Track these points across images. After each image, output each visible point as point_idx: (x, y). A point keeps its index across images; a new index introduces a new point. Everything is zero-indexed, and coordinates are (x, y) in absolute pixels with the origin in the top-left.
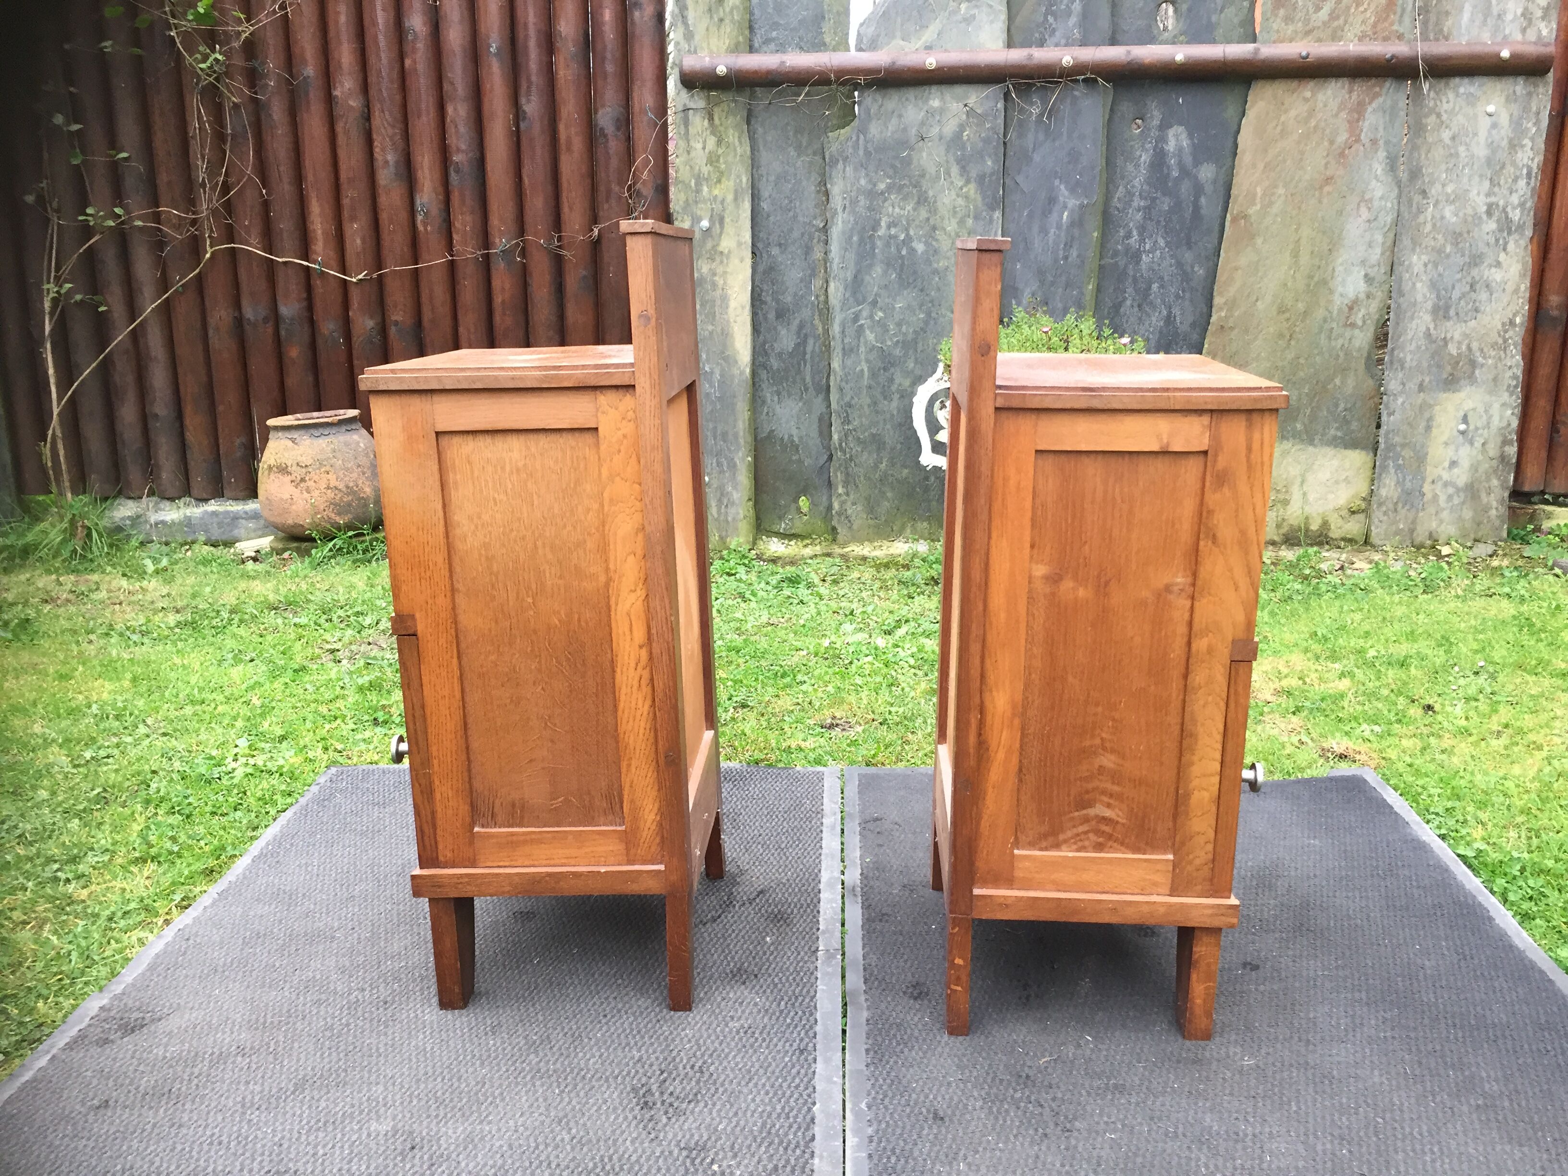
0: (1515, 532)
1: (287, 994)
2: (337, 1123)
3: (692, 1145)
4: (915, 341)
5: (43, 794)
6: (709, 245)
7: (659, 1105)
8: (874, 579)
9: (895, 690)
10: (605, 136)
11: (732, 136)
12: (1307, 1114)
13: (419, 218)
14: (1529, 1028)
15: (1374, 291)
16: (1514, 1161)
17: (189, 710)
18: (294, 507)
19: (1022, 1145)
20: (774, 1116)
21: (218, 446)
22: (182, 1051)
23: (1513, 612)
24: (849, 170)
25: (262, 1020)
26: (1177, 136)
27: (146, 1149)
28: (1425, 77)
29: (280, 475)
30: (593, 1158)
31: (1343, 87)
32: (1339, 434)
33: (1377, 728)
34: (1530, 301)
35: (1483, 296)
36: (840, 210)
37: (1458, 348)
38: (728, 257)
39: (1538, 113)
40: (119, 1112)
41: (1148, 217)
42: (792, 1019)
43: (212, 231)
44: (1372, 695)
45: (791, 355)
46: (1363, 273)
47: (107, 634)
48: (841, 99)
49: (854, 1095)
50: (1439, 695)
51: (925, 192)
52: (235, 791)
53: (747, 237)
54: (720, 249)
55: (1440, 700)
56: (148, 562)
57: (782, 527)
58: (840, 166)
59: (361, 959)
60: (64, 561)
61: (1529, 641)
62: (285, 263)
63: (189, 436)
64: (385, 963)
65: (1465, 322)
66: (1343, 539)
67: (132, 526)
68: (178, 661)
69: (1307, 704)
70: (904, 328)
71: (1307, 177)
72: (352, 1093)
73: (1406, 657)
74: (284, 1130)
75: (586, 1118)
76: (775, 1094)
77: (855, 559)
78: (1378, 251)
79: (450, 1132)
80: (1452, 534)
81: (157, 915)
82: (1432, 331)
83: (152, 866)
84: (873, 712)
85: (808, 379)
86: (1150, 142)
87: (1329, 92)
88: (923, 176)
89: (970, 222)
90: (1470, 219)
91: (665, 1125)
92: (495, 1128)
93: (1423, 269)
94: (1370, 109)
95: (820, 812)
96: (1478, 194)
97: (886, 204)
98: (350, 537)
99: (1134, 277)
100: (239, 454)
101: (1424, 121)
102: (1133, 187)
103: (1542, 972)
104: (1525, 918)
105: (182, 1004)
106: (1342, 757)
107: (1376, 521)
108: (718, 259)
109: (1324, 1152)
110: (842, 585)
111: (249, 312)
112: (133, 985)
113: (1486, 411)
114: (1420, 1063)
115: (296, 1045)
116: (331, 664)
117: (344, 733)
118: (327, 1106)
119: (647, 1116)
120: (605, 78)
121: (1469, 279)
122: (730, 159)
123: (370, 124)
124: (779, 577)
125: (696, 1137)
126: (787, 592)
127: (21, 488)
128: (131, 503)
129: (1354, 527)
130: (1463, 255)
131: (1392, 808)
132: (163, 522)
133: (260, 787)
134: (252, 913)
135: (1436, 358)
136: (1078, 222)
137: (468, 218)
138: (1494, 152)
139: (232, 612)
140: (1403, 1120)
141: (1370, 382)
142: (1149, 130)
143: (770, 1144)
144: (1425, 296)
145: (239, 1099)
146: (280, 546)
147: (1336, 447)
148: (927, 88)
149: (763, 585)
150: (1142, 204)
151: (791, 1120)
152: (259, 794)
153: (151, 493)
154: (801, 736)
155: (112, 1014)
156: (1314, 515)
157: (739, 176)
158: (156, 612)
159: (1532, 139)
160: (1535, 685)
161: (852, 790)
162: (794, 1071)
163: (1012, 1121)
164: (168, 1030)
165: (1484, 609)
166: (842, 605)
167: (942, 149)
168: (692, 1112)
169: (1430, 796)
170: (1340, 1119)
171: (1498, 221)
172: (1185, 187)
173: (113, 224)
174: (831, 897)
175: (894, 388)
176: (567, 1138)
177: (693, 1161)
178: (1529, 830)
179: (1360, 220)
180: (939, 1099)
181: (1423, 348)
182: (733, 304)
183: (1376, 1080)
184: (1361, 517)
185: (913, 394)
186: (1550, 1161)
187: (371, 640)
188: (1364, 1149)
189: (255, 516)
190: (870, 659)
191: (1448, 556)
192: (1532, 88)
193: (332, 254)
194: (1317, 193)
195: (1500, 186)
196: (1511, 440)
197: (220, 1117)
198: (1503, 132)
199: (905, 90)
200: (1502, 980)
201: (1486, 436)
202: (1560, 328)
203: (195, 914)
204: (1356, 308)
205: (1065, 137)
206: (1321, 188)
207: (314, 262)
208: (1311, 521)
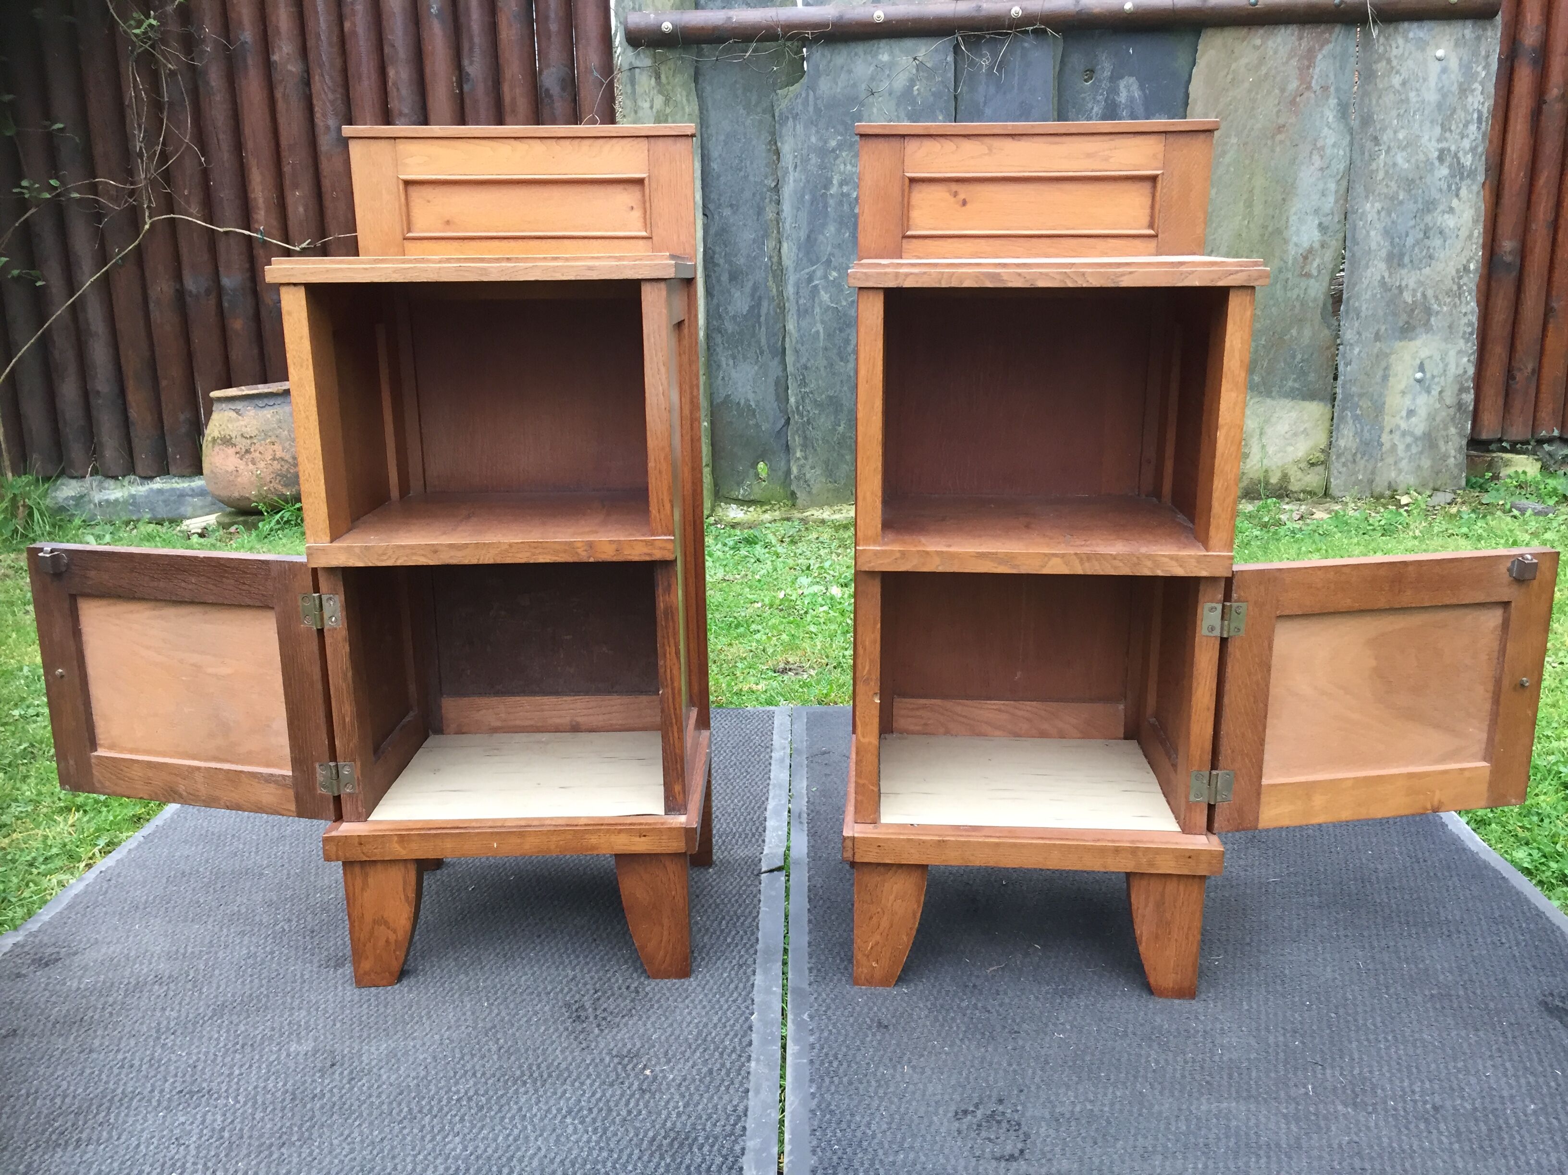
0: (1474, 480)
1: (209, 927)
2: (256, 1045)
3: (625, 1052)
7: (591, 1019)
8: (833, 538)
10: (550, 96)
11: (680, 95)
12: (1259, 1012)
14: (1483, 922)
15: (1328, 240)
16: (1470, 1044)
18: (239, 479)
19: (968, 1048)
20: (710, 1025)
21: (162, 423)
22: (97, 982)
24: (800, 128)
25: (182, 951)
26: (1128, 87)
27: (52, 1074)
28: (1374, 22)
29: (223, 447)
30: (520, 1067)
31: (1293, 35)
32: (1297, 385)
34: (1484, 247)
36: (791, 169)
37: (1414, 296)
39: (1487, 56)
40: (26, 1040)
42: (734, 938)
43: (150, 201)
45: (745, 317)
46: (1317, 222)
48: (789, 54)
49: (795, 1003)
53: (698, 197)
56: (91, 539)
57: (741, 493)
58: (790, 123)
59: (289, 893)
60: (6, 540)
62: (226, 233)
63: (133, 413)
64: (314, 895)
65: (1420, 269)
66: (1304, 491)
67: (76, 506)
71: (1259, 126)
72: (273, 1017)
74: (199, 1053)
75: (514, 1029)
77: (814, 521)
78: (1331, 199)
80: (1411, 483)
81: (79, 859)
82: (1387, 280)
84: (827, 657)
85: (763, 341)
86: (1102, 94)
87: (1279, 39)
91: (598, 1036)
92: (419, 1043)
93: (1376, 217)
94: (1320, 57)
95: (769, 748)
96: (1430, 140)
97: (838, 162)
98: (299, 509)
100: (184, 430)
101: (1374, 67)
103: (1495, 871)
104: (1480, 824)
105: (100, 939)
107: (1335, 472)
109: (1277, 1045)
110: (800, 544)
111: (190, 284)
112: (50, 923)
113: (1442, 359)
114: (1373, 958)
115: (217, 972)
118: (246, 1030)
119: (580, 1028)
120: (549, 38)
121: (1422, 226)
122: (678, 118)
123: (310, 90)
124: (735, 537)
125: (629, 1046)
128: (74, 483)
129: (1313, 479)
130: (1416, 202)
132: (107, 501)
134: (178, 854)
135: (1392, 307)
138: (1444, 96)
140: (1357, 1013)
141: (1327, 332)
142: (1100, 81)
143: (705, 1050)
144: (1379, 244)
145: (154, 1025)
146: (227, 520)
147: (1293, 398)
148: (875, 42)
149: (720, 546)
151: (728, 1028)
153: (95, 472)
155: (26, 949)
156: (1274, 468)
159: (1482, 83)
161: (801, 727)
162: (732, 985)
163: (958, 1027)
164: (83, 963)
165: (1442, 546)
166: (800, 561)
167: (892, 105)
168: (626, 1025)
170: (1293, 1016)
171: (1450, 167)
173: (48, 196)
174: (777, 824)
175: (850, 348)
176: (494, 1048)
177: (624, 1068)
179: (1313, 168)
180: (884, 1010)
181: (1379, 296)
183: (1329, 975)
184: (1320, 469)
186: (1506, 1044)
189: (202, 493)
190: (826, 608)
191: (1407, 505)
192: (1481, 32)
193: (274, 223)
194: (1269, 142)
195: (1451, 131)
196: (1469, 387)
197: (132, 1042)
198: (1453, 76)
199: (853, 45)
200: (1455, 879)
201: (1443, 384)
202: (1514, 274)
203: (119, 857)
204: (1310, 257)
205: (1016, 91)
206: (1273, 137)
207: (256, 231)
208: (1270, 474)
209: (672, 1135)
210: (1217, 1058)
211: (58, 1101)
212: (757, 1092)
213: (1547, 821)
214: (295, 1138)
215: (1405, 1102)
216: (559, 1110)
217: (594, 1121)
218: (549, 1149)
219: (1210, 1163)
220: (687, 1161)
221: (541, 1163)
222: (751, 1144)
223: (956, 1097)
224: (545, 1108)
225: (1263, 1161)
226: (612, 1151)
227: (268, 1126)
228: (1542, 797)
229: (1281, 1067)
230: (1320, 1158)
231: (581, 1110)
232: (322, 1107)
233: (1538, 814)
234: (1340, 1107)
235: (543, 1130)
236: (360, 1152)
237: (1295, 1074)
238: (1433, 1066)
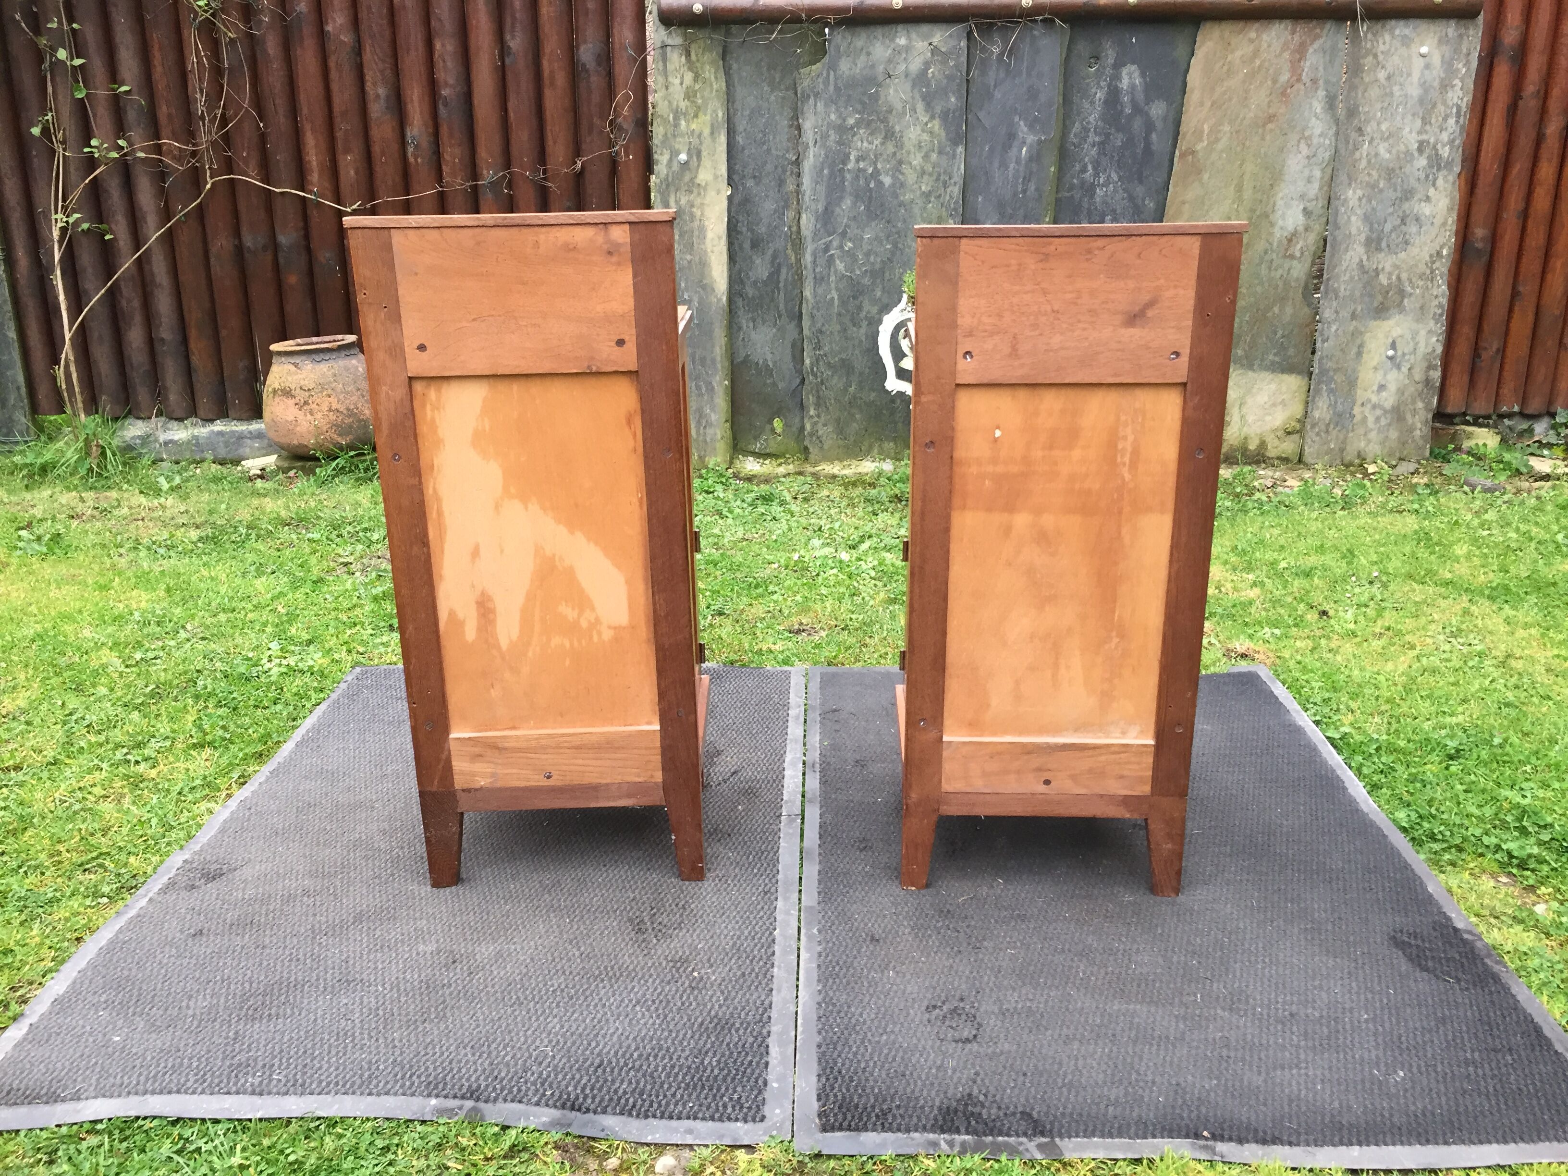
0: (1437, 451)
2: (391, 946)
3: (677, 958)
4: (882, 271)
5: (102, 690)
6: (687, 178)
7: (650, 931)
8: (842, 496)
9: (858, 600)
10: (587, 71)
11: (709, 72)
13: (410, 150)
15: (1312, 224)
16: (1327, 968)
17: (222, 617)
18: (298, 429)
19: (940, 959)
20: (743, 938)
21: (222, 368)
22: (257, 894)
23: (1416, 527)
24: (820, 106)
25: (320, 870)
26: (1130, 74)
27: (238, 965)
28: (1363, 20)
29: (284, 398)
30: (598, 968)
31: (1286, 29)
32: (1277, 359)
33: (1277, 632)
34: (1457, 233)
35: (1413, 229)
36: (811, 144)
37: (1389, 279)
38: (705, 189)
39: (1468, 54)
40: (212, 938)
41: (1102, 152)
42: (759, 870)
43: (212, 162)
44: (1276, 602)
45: (765, 283)
46: (1301, 207)
47: (135, 548)
48: (812, 36)
49: (808, 923)
50: (1335, 602)
51: (893, 127)
52: (273, 688)
53: (723, 169)
54: (698, 181)
55: (1335, 606)
56: (162, 480)
57: (757, 447)
58: (812, 101)
59: (399, 824)
60: (82, 478)
61: (1423, 553)
62: (282, 193)
63: (195, 360)
65: (1396, 253)
66: (1278, 458)
67: (143, 445)
68: (205, 573)
69: (1220, 610)
70: (872, 259)
71: (1252, 115)
72: (401, 925)
73: (1312, 569)
74: (348, 951)
75: (591, 940)
76: (744, 923)
77: (825, 477)
78: (1316, 185)
79: (483, 950)
80: (1379, 453)
81: (219, 790)
82: (1365, 263)
83: (208, 751)
84: (836, 619)
85: (782, 306)
86: (1105, 80)
87: (1273, 33)
88: (890, 111)
89: (934, 156)
90: (1402, 156)
91: (655, 945)
92: (519, 947)
93: (1357, 203)
94: (1311, 50)
95: (786, 706)
96: (1411, 132)
97: (855, 139)
98: (352, 457)
99: (1089, 209)
100: (242, 377)
101: (1361, 61)
102: (1088, 123)
104: (1374, 788)
105: (252, 858)
106: (1244, 656)
107: (1309, 440)
108: (695, 191)
109: (1178, 962)
110: (812, 502)
111: (248, 241)
112: (208, 844)
113: (1413, 338)
114: (1266, 898)
115: (351, 888)
116: (345, 576)
117: (365, 638)
118: (382, 934)
119: (641, 939)
120: (587, 14)
121: (1400, 214)
122: (706, 94)
123: (361, 59)
124: (753, 495)
125: (680, 953)
126: (761, 509)
127: (35, 409)
128: (140, 423)
129: (1288, 447)
130: (1395, 190)
131: (1277, 698)
132: (171, 441)
133: (295, 684)
134: (302, 788)
135: (1368, 288)
136: (1036, 157)
137: (457, 151)
138: (1426, 91)
139: (248, 527)
140: (1245, 939)
141: (1307, 310)
142: (1104, 68)
143: (739, 958)
144: (1359, 230)
145: (309, 927)
146: (286, 465)
147: (1273, 371)
148: (894, 26)
149: (739, 502)
150: (1097, 139)
151: (756, 941)
152: (295, 690)
153: (160, 414)
154: (771, 640)
155: (194, 865)
156: (1253, 435)
157: (715, 111)
158: (177, 527)
159: (1462, 80)
160: (1419, 593)
161: (815, 686)
162: (759, 907)
163: (933, 943)
164: (243, 877)
165: (1391, 524)
166: (812, 521)
167: (908, 86)
168: (677, 936)
169: (1312, 688)
171: (1428, 158)
172: (1138, 124)
173: (116, 156)
174: (794, 774)
175: (863, 315)
176: (577, 954)
177: (677, 971)
178: (1391, 716)
179: (1300, 156)
180: (876, 926)
181: (1356, 278)
182: (710, 235)
184: (1296, 437)
185: (880, 322)
186: (1356, 968)
187: (380, 554)
188: (1210, 961)
189: (260, 435)
190: (835, 571)
191: (1373, 474)
192: (1463, 31)
193: (327, 185)
194: (1260, 131)
195: (1430, 124)
196: (1436, 365)
197: (295, 941)
198: (1435, 72)
199: (872, 28)
200: (1344, 835)
201: (1412, 361)
202: (1485, 259)
203: (252, 789)
204: (1295, 240)
205: (1024, 76)
206: (1264, 125)
207: (310, 193)
208: (1249, 441)
209: (716, 1021)
210: (1130, 972)
211: (247, 985)
212: (779, 991)
213: (1428, 787)
214: (433, 1016)
215: (1270, 1009)
216: (630, 1001)
217: (657, 1009)
218: (624, 1029)
219: (1115, 1049)
220: (727, 1040)
221: (619, 1038)
222: (775, 1028)
223: (929, 996)
224: (619, 999)
225: (1155, 1047)
226: (671, 1031)
227: (412, 1007)
228: (1429, 766)
229: (1179, 980)
230: (1198, 1048)
231: (646, 1001)
232: (451, 994)
233: (1423, 781)
234: (1219, 1011)
235: (619, 1015)
236: (484, 1027)
237: (1189, 986)
238: (1296, 983)
